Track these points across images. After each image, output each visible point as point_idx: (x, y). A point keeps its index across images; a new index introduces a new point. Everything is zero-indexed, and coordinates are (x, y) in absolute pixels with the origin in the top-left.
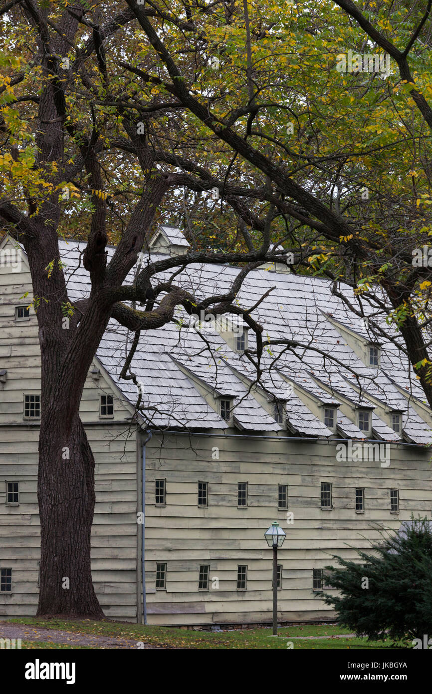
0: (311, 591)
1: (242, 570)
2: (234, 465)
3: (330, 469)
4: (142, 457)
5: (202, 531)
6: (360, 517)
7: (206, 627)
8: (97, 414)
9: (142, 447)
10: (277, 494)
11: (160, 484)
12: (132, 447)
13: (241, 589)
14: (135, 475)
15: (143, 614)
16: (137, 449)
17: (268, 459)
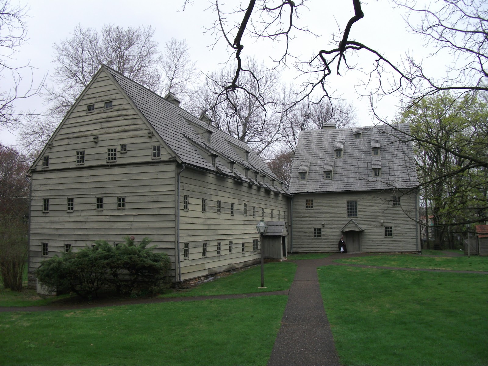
0: (241, 253)
1: (219, 244)
2: (216, 191)
3: (246, 197)
4: (178, 181)
5: (204, 225)
6: (254, 219)
7: (206, 277)
8: (150, 157)
9: (178, 175)
10: (230, 207)
11: (186, 198)
12: (172, 175)
13: (218, 255)
14: (174, 192)
15: (179, 274)
16: (176, 176)
17: (227, 190)
